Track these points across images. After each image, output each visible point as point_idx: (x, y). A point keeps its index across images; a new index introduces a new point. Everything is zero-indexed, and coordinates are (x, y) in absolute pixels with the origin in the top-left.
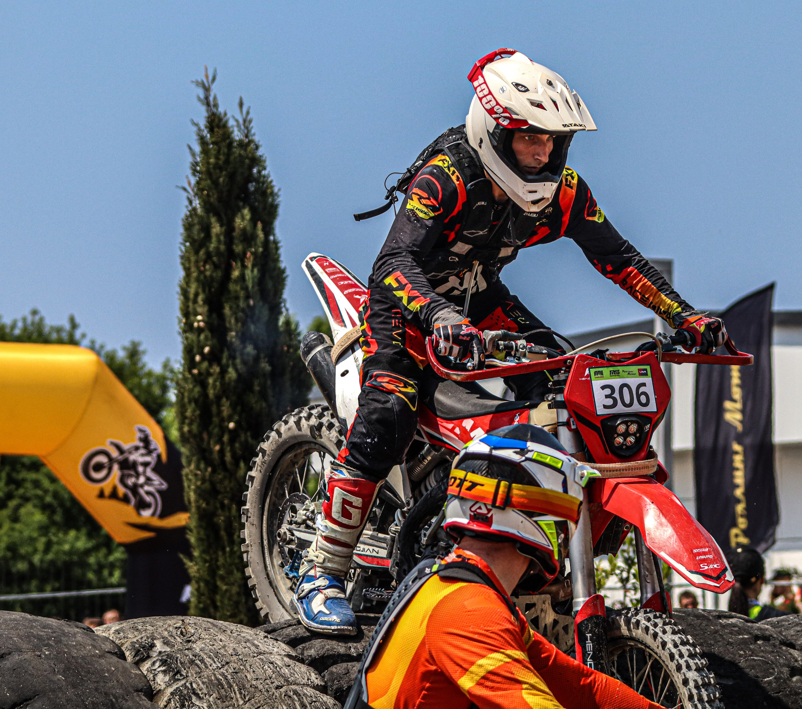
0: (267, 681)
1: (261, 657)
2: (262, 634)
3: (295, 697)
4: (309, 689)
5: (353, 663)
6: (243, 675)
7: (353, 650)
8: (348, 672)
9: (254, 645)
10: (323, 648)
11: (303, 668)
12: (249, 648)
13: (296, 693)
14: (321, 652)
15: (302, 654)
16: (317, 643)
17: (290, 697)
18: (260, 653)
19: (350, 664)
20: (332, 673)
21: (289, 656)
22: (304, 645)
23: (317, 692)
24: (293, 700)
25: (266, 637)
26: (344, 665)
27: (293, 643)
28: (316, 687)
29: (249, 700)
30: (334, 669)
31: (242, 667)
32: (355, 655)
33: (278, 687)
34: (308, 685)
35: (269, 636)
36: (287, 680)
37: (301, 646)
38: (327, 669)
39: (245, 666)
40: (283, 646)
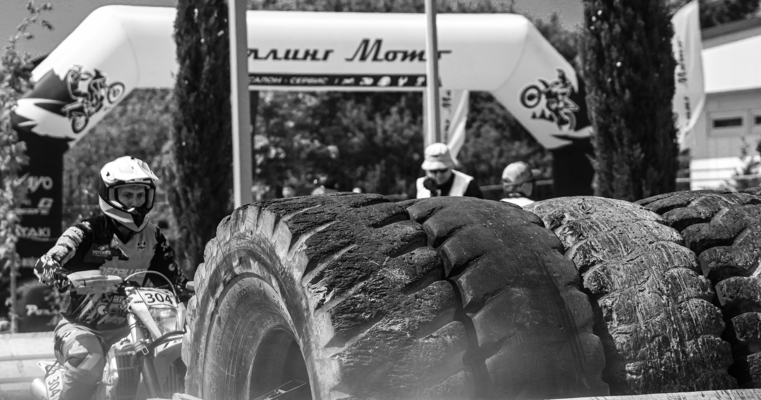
0: (643, 239)
1: (638, 222)
2: (639, 206)
3: (663, 249)
4: (672, 243)
5: (703, 224)
6: (626, 235)
7: (702, 215)
8: (700, 230)
9: (633, 214)
10: (682, 214)
11: (668, 229)
12: (630, 217)
13: (663, 246)
14: (681, 217)
15: (667, 219)
16: (678, 210)
17: (659, 249)
18: (637, 220)
19: (700, 224)
20: (688, 231)
21: (658, 221)
22: (668, 212)
23: (678, 245)
24: (661, 251)
25: (641, 208)
26: (697, 225)
27: (660, 211)
28: (677, 242)
29: (631, 252)
30: (689, 228)
31: (625, 230)
32: (704, 218)
33: (650, 243)
34: (671, 241)
35: (643, 208)
36: (656, 238)
37: (666, 214)
38: (685, 228)
39: (627, 229)
40: (654, 214)
